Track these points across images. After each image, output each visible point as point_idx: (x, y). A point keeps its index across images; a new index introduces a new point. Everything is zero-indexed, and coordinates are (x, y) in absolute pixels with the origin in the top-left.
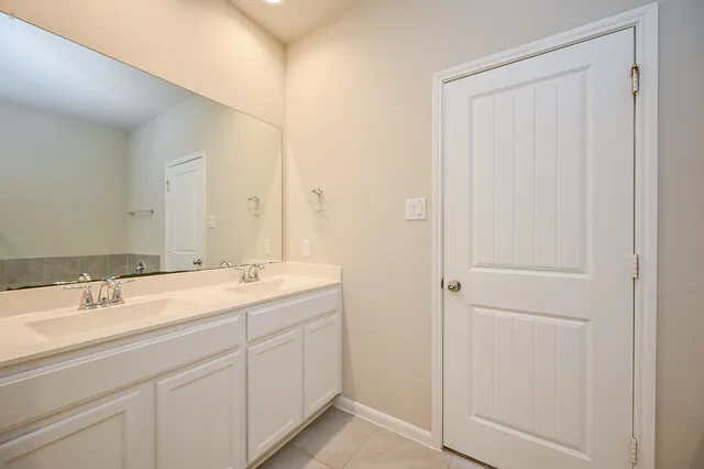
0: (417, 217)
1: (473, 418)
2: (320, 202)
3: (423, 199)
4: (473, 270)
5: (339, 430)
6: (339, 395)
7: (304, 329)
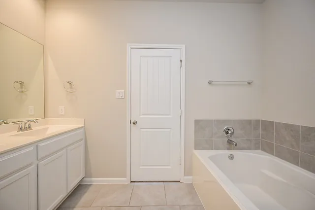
0: (121, 97)
1: (141, 167)
2: (71, 88)
3: (123, 91)
4: (141, 116)
5: (86, 192)
6: (83, 178)
7: (67, 150)
